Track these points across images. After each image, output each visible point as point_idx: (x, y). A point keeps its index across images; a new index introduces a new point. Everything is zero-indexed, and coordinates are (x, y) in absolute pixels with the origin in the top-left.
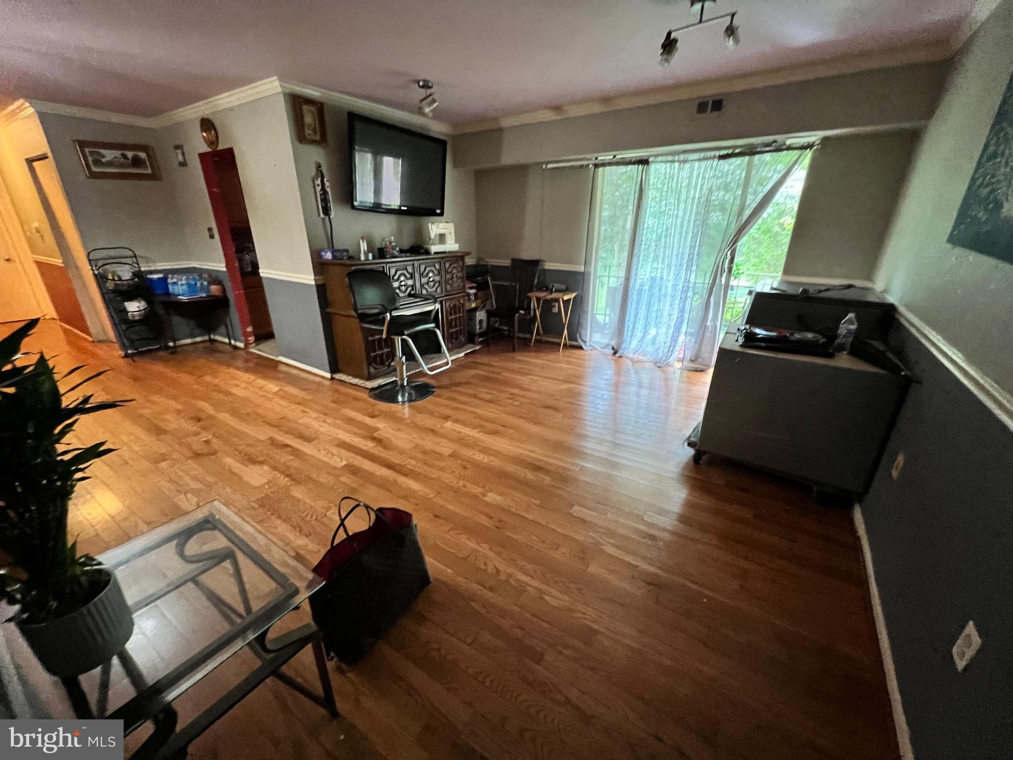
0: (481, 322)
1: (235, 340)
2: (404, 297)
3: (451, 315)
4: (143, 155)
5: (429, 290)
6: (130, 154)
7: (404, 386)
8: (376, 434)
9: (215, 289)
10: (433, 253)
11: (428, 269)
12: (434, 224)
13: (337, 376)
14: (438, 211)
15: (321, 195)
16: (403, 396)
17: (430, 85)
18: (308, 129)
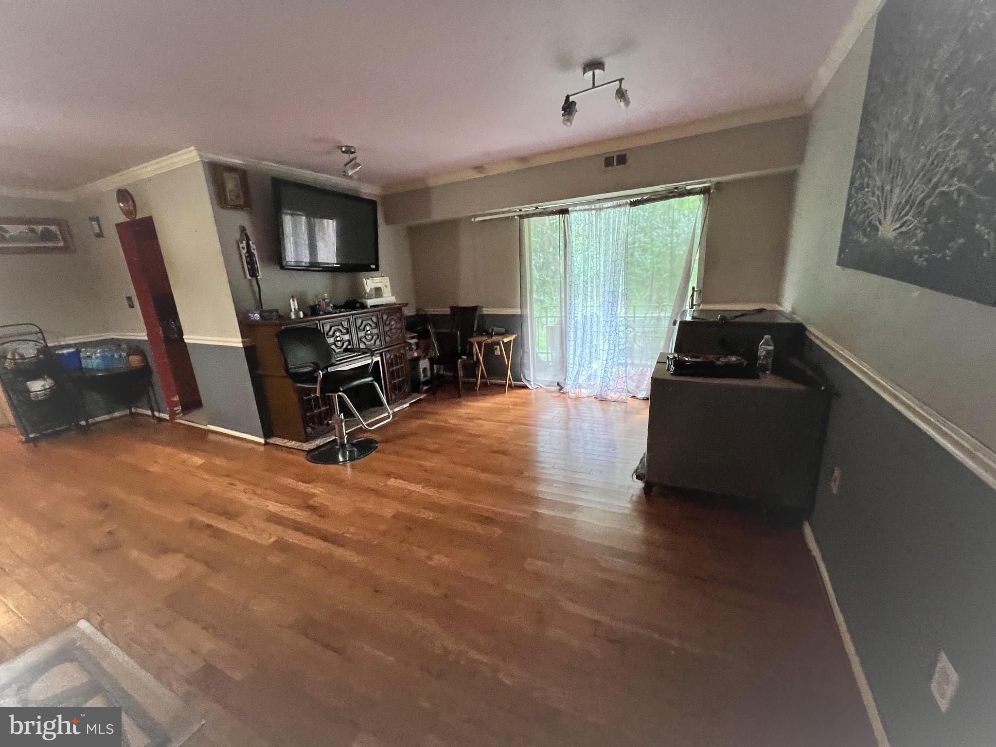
0: (425, 370)
1: (159, 412)
2: (339, 353)
3: (392, 365)
4: (54, 229)
5: (367, 343)
6: (39, 228)
7: (344, 445)
8: (311, 502)
9: (135, 360)
10: (369, 306)
11: (364, 323)
12: (368, 279)
13: (272, 441)
14: (373, 267)
15: (246, 257)
16: (344, 456)
17: (353, 150)
18: (230, 195)
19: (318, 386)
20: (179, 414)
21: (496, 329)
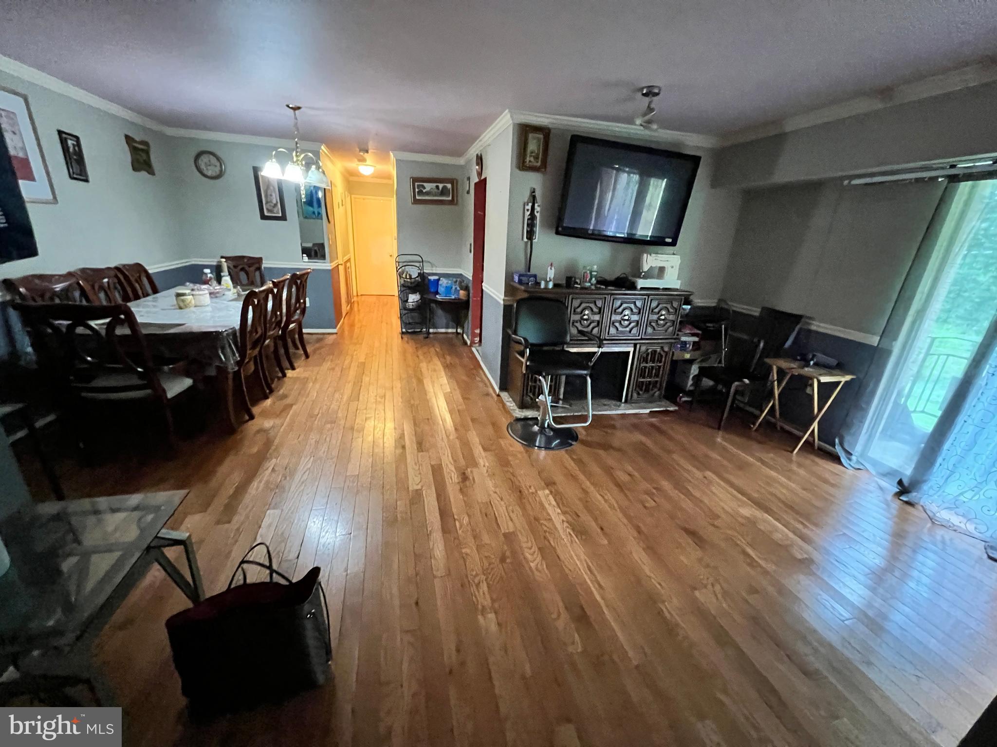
1: (468, 337)
3: (646, 362)
4: (449, 186)
5: (620, 329)
6: (441, 186)
7: (544, 428)
8: (469, 470)
9: (463, 294)
10: (639, 287)
11: (624, 306)
12: (651, 254)
13: (505, 395)
14: (669, 240)
15: (528, 219)
17: (656, 91)
18: (531, 156)
19: (524, 363)
20: (477, 343)
21: (821, 357)
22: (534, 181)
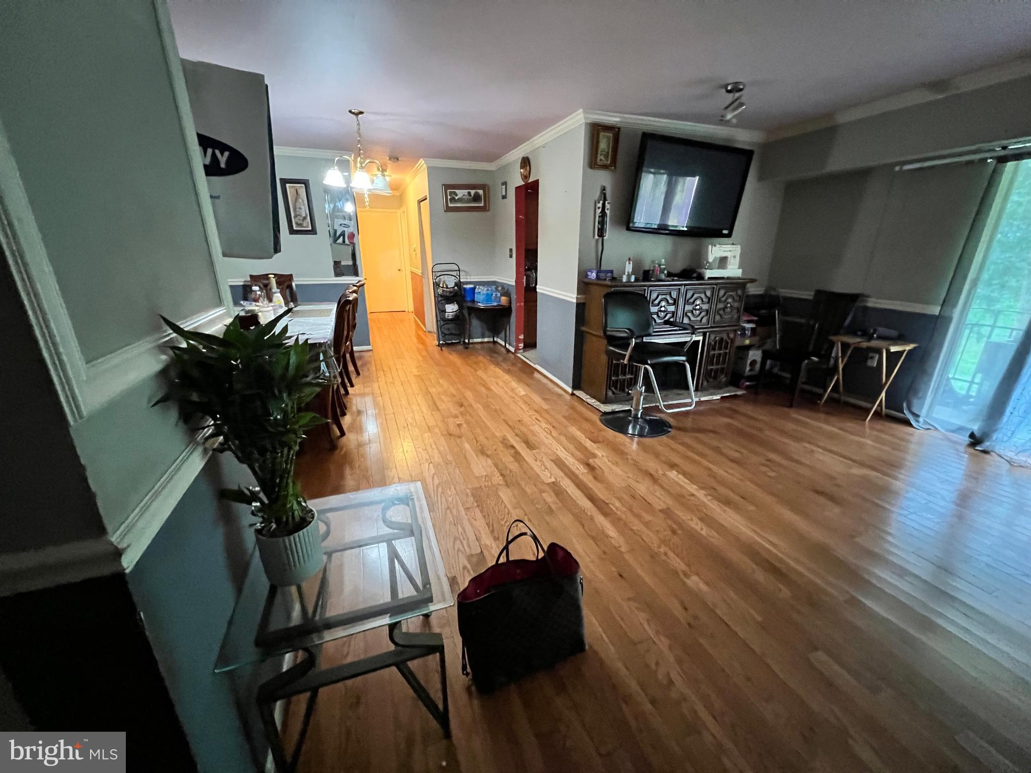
0: (753, 363)
1: (510, 344)
2: (659, 324)
3: (714, 349)
4: (481, 192)
5: (693, 319)
6: (473, 192)
7: (638, 418)
8: (591, 461)
9: (504, 300)
10: (707, 278)
11: (696, 296)
12: (715, 246)
13: (577, 393)
14: (725, 232)
15: (599, 217)
16: (634, 428)
17: (741, 87)
18: (601, 155)
19: (628, 354)
20: (520, 349)
21: (882, 330)
22: (604, 178)
